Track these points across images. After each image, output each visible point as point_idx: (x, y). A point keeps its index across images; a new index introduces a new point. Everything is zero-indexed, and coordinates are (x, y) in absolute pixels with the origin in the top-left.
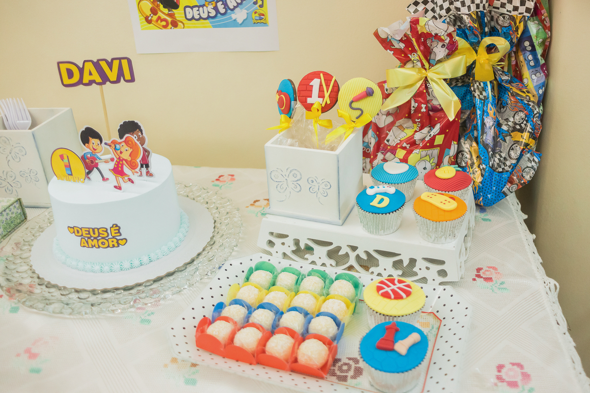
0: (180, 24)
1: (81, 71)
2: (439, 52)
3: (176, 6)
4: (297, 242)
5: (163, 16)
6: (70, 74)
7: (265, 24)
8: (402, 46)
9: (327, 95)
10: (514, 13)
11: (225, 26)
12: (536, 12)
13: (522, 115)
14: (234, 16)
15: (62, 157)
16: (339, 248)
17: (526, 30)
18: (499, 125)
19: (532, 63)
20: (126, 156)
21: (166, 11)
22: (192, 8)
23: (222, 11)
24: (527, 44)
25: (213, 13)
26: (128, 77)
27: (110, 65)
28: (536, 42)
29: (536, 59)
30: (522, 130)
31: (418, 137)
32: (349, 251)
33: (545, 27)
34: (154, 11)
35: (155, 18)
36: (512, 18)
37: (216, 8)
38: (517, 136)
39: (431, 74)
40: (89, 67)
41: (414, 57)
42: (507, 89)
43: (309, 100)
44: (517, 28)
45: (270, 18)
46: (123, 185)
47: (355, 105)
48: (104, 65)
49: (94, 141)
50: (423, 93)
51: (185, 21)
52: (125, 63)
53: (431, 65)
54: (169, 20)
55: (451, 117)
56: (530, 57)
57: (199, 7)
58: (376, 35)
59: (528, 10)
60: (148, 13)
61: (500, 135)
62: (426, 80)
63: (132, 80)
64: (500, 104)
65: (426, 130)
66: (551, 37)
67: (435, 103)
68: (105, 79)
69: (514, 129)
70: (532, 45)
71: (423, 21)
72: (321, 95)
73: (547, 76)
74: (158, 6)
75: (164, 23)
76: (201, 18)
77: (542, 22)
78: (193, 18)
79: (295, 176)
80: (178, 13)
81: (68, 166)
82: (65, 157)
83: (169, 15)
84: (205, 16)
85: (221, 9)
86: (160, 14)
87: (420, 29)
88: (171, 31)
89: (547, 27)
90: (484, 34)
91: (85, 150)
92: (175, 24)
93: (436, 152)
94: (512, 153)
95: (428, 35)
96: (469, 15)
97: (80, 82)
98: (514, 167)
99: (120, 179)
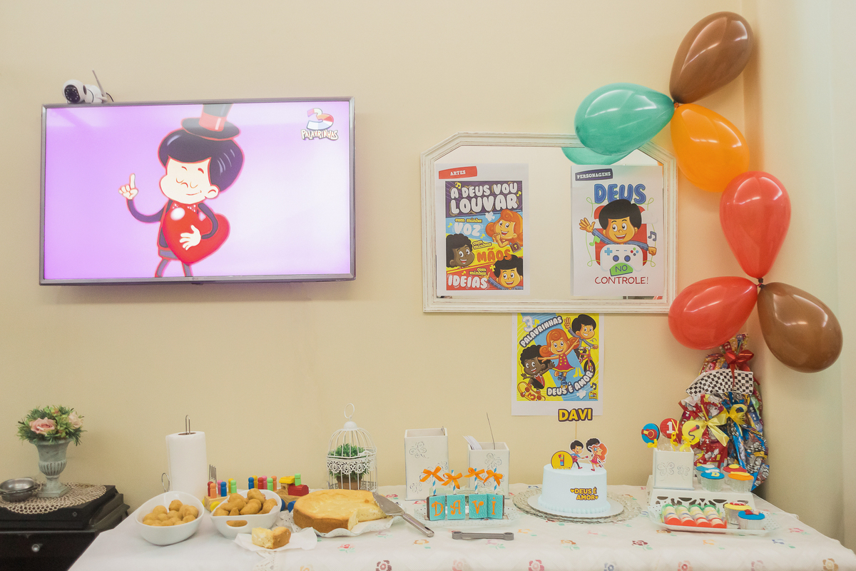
0: (543, 398)
1: (569, 414)
2: (714, 412)
3: (542, 387)
4: (673, 500)
5: (533, 393)
6: (564, 415)
7: (596, 399)
8: (695, 409)
9: (677, 429)
10: (743, 393)
11: (572, 400)
12: (754, 393)
13: (757, 443)
14: (578, 394)
15: (560, 456)
16: (695, 501)
17: (751, 402)
18: (746, 450)
19: (755, 419)
20: (599, 453)
21: (535, 390)
22: (552, 389)
23: (571, 391)
24: (751, 408)
25: (565, 392)
26: (589, 418)
27: (583, 411)
28: (756, 407)
29: (756, 416)
30: (759, 451)
31: (707, 456)
32: (701, 501)
33: (759, 400)
34: (527, 390)
35: (527, 393)
36: (743, 395)
37: (567, 389)
38: (758, 454)
39: (710, 424)
40: (574, 412)
41: (701, 414)
42: (748, 431)
43: (668, 432)
44: (747, 400)
45: (599, 396)
46: (596, 468)
47: (691, 434)
48: (580, 411)
49: (578, 448)
50: (706, 433)
51: (546, 396)
52: (590, 410)
53: (710, 419)
54: (536, 395)
55: (725, 444)
56: (754, 416)
57: (557, 388)
58: (680, 404)
59: (751, 391)
60: (523, 390)
61: (748, 455)
62: (707, 427)
63: (591, 419)
64: (745, 439)
65: (710, 453)
66: (762, 405)
67: (713, 438)
68: (579, 418)
69: (755, 451)
70: (754, 409)
71: (707, 396)
72: (674, 429)
73: (763, 425)
74: (531, 387)
75: (533, 397)
76: (557, 395)
77: (757, 397)
78: (552, 394)
79: (671, 466)
80: (543, 392)
81: (563, 461)
82: (562, 456)
83: (536, 392)
84: (560, 393)
85: (570, 389)
86: (531, 391)
87: (705, 400)
88: (536, 402)
89: (760, 400)
90: (733, 404)
91: (572, 452)
92: (539, 398)
93: (717, 464)
94: (757, 462)
95: (709, 403)
96: (724, 394)
97: (567, 420)
98: (759, 470)
99: (595, 465)
